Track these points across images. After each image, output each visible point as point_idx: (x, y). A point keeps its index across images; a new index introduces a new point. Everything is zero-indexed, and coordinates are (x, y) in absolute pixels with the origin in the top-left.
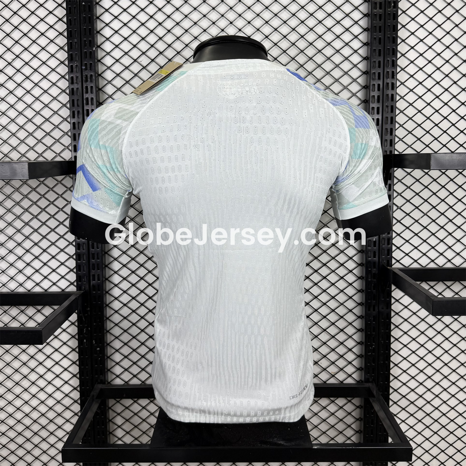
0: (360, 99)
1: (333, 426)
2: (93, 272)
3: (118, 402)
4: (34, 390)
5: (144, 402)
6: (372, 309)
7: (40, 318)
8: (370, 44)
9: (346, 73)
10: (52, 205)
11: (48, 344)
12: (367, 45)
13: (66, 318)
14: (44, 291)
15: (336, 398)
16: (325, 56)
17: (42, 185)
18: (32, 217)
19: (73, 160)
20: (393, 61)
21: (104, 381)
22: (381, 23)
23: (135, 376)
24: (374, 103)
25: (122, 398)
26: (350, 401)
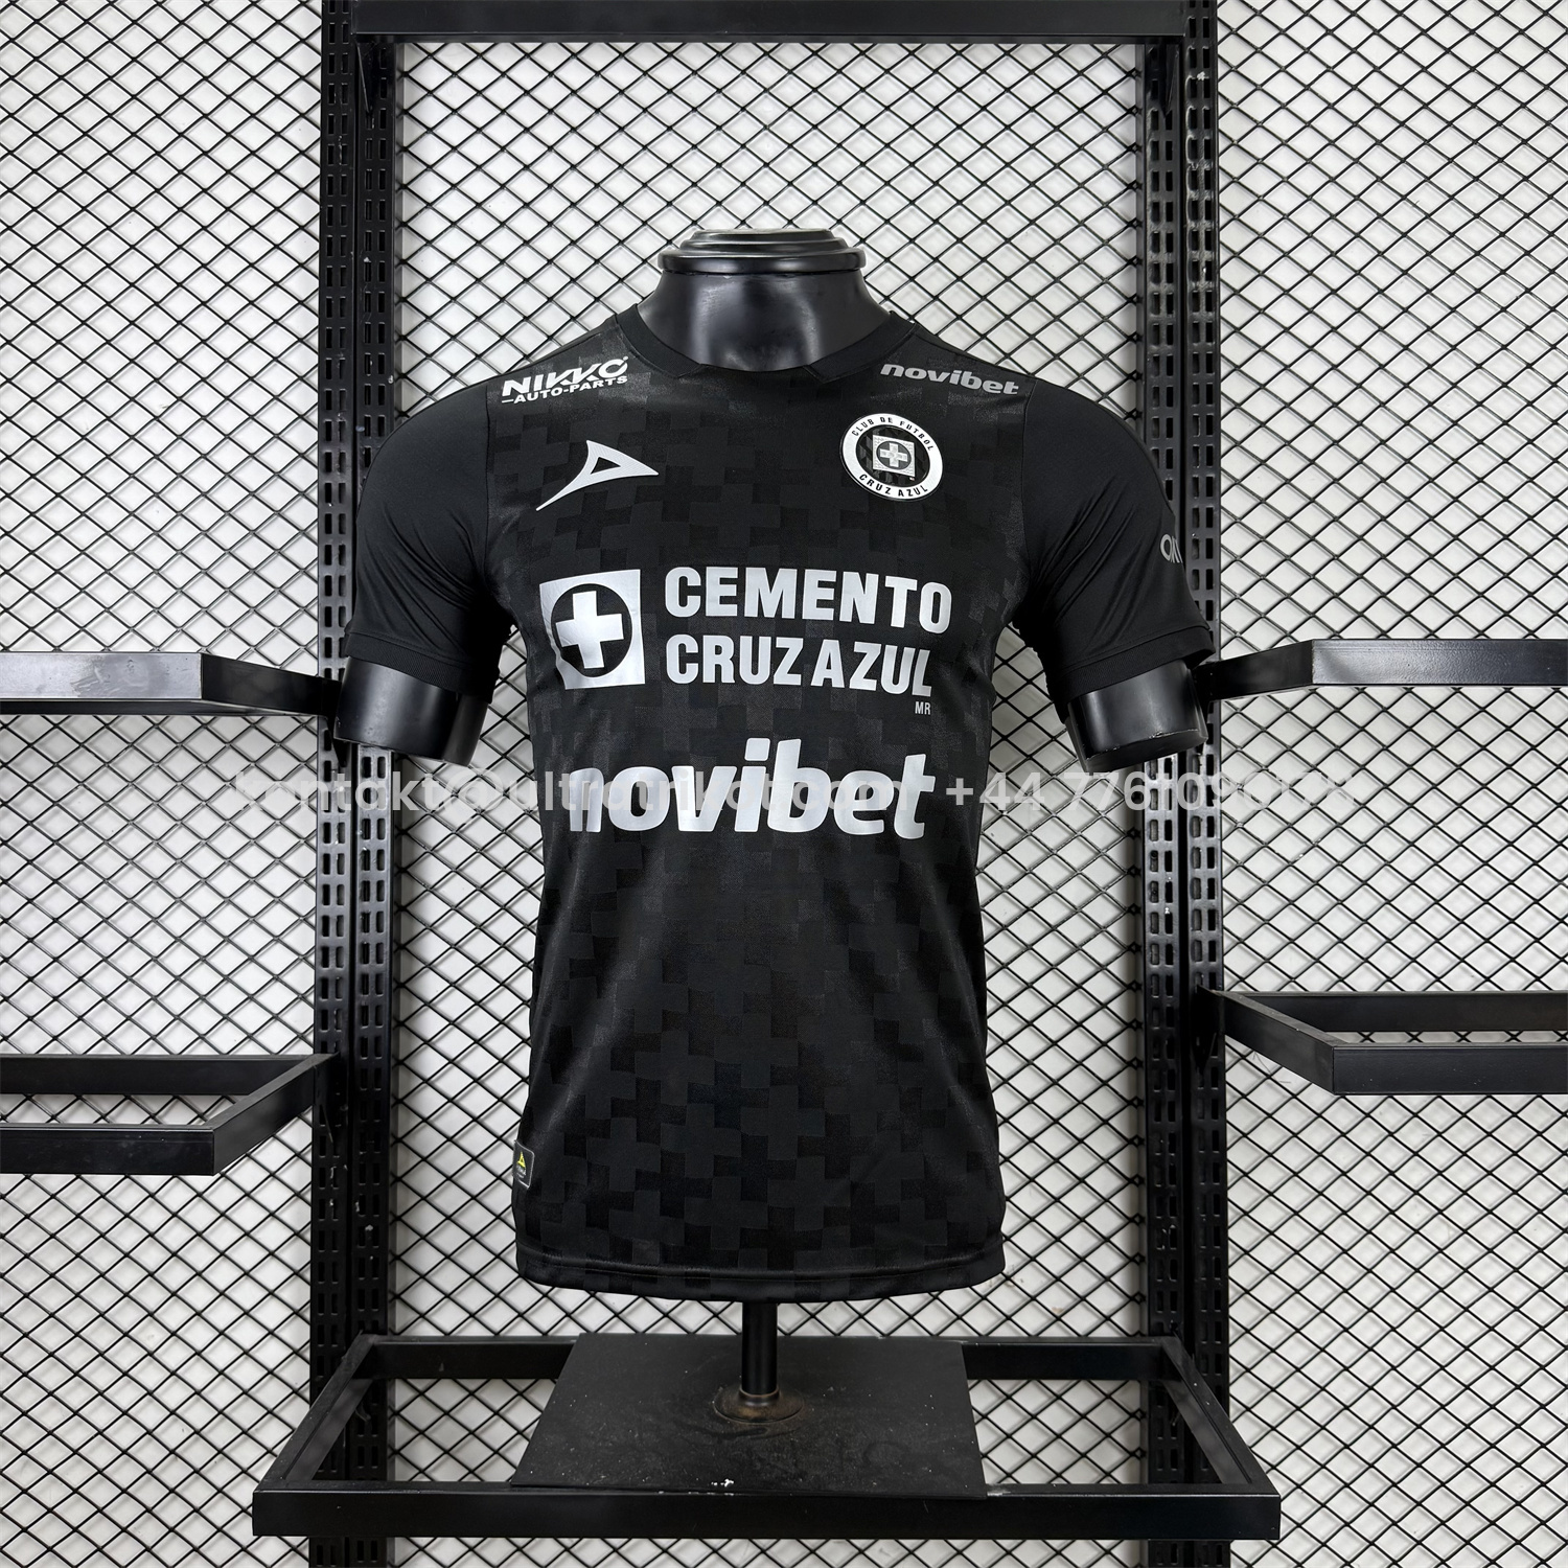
2: (361, 1000)
3: (421, 1394)
4: (174, 1355)
6: (1165, 1113)
8: (1143, 377)
10: (253, 810)
12: (1134, 380)
14: (219, 1055)
15: (1068, 1384)
18: (197, 841)
20: (1210, 421)
21: (382, 1328)
22: (1172, 319)
23: (473, 1316)
26: (1108, 1397)
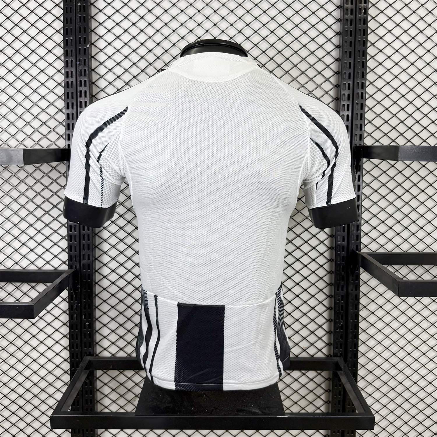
0: (332, 97)
1: (304, 397)
2: (83, 252)
3: (105, 373)
4: (27, 361)
5: (129, 373)
6: (340, 289)
7: (34, 294)
8: (342, 47)
9: (320, 73)
10: (47, 189)
11: (41, 318)
12: (339, 48)
13: (58, 294)
14: (38, 269)
15: (307, 371)
16: (301, 57)
17: (38, 171)
18: (28, 200)
19: (67, 148)
20: (363, 62)
21: (92, 354)
22: (352, 28)
23: (121, 349)
24: (345, 100)
25: (108, 369)
26: (319, 374)
